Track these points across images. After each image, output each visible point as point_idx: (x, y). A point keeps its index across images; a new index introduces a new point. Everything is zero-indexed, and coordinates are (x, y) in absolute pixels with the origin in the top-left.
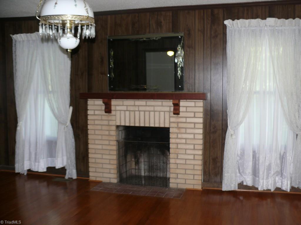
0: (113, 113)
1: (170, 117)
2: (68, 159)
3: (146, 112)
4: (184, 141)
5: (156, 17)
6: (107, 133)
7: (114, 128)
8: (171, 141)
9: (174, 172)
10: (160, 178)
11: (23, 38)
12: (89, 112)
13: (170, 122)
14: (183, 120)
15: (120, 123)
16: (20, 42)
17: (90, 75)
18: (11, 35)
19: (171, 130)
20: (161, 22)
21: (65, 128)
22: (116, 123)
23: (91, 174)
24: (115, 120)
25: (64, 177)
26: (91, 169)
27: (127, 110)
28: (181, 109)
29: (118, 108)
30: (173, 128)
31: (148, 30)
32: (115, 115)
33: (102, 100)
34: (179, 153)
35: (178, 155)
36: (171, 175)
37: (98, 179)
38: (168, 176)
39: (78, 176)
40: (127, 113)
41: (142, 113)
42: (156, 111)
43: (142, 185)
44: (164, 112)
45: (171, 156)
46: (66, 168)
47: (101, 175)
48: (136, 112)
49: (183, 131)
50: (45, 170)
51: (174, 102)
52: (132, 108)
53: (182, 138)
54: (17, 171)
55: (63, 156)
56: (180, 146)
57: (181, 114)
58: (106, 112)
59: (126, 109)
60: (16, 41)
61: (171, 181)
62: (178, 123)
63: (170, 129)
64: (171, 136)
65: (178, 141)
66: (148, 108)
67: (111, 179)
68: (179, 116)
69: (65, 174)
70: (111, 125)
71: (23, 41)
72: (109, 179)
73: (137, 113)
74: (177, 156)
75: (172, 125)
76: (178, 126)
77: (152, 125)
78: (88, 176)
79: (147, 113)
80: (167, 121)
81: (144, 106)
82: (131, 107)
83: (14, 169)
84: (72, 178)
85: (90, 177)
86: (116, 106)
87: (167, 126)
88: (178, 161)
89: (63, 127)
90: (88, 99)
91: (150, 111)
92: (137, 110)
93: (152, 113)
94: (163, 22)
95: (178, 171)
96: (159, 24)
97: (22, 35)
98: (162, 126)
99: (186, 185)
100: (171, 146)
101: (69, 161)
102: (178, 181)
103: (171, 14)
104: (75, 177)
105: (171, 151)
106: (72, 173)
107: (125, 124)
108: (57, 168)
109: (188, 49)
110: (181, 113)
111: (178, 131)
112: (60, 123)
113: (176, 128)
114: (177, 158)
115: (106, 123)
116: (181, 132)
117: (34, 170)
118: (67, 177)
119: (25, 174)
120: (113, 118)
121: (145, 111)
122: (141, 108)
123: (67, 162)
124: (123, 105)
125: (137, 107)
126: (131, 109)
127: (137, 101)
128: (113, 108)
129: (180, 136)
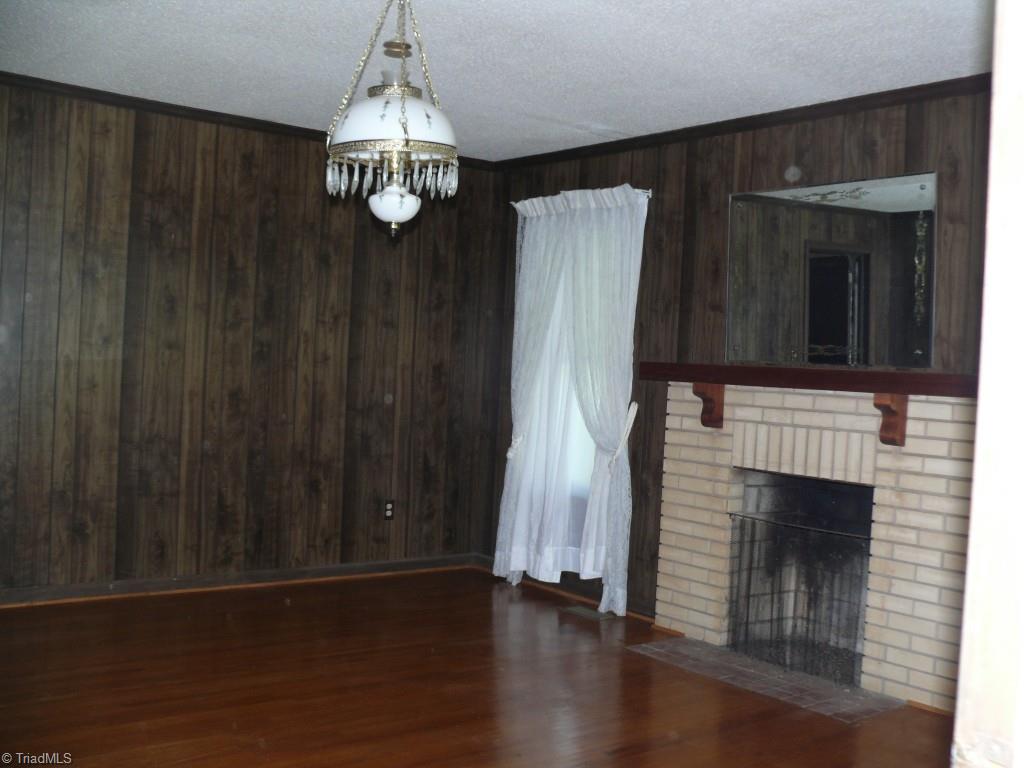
0: (727, 427)
1: (878, 451)
2: (607, 555)
3: (812, 431)
4: (911, 536)
5: (861, 126)
6: (707, 487)
7: (725, 474)
8: (877, 531)
9: (876, 639)
10: (837, 651)
11: (537, 207)
12: (670, 422)
13: (877, 470)
14: (914, 464)
15: (743, 459)
16: (532, 219)
17: (685, 312)
18: (513, 203)
19: (878, 496)
20: (874, 143)
21: (611, 462)
22: (732, 457)
23: (660, 608)
24: (731, 451)
25: (595, 608)
26: (660, 594)
27: (762, 422)
28: (911, 427)
29: (740, 413)
30: (884, 487)
31: (836, 172)
32: (731, 435)
33: (691, 384)
34: (896, 575)
35: (894, 581)
36: (868, 649)
37: (676, 627)
38: (859, 648)
39: (628, 610)
40: (763, 429)
41: (801, 433)
42: (839, 430)
43: (783, 665)
44: (862, 432)
45: (873, 582)
46: (604, 581)
47: (684, 614)
48: (785, 428)
49: (912, 500)
50: (556, 579)
51: (877, 402)
52: (774, 416)
53: (907, 524)
54: (496, 572)
55: (598, 543)
56: (900, 553)
57: (911, 445)
58: (705, 422)
59: (759, 419)
60: (525, 218)
61: (867, 666)
62: (899, 472)
63: (876, 491)
64: (877, 514)
65: (895, 533)
66: (817, 419)
67: (707, 632)
68: (904, 449)
69: (599, 597)
70: (721, 466)
71: (538, 217)
72: (700, 630)
73: (788, 431)
74: (891, 585)
75: (883, 479)
76: (897, 482)
77: (825, 475)
78: (653, 614)
79: (814, 434)
80: (868, 464)
81: (809, 411)
82: (774, 412)
83: (491, 564)
84: (615, 615)
85: (657, 616)
86: (733, 405)
87: (866, 480)
88: (891, 604)
89: (606, 460)
90: (670, 383)
91: (821, 429)
92: (789, 421)
93: (828, 435)
94: (880, 141)
95: (889, 637)
96: (868, 149)
97: (535, 200)
98: (852, 478)
99: (908, 688)
100: (875, 548)
101: (610, 561)
102: (887, 671)
103: (903, 113)
104: (621, 610)
105: (874, 565)
106: (615, 599)
107: (755, 464)
108: (584, 577)
109: (950, 227)
110: (908, 441)
111: (898, 500)
112: (600, 448)
113: (892, 488)
114: (889, 593)
115: (705, 456)
116: (905, 506)
117: (531, 576)
118: (603, 608)
119: (514, 584)
120: (725, 443)
121: (808, 427)
122: (800, 418)
123: (606, 565)
124: (753, 406)
125: (789, 412)
126: (775, 420)
127: (789, 393)
128: (727, 413)
129: (901, 517)
